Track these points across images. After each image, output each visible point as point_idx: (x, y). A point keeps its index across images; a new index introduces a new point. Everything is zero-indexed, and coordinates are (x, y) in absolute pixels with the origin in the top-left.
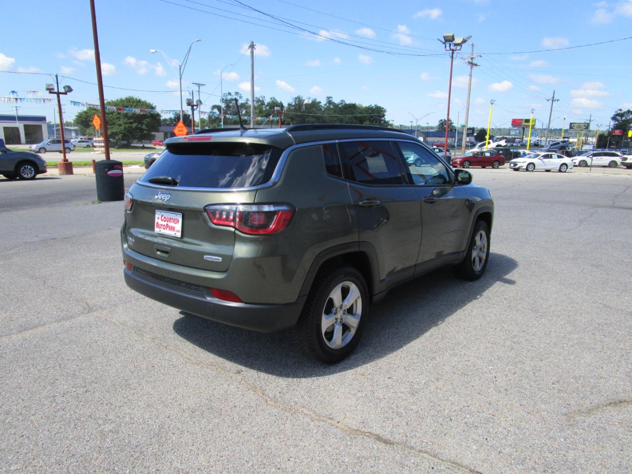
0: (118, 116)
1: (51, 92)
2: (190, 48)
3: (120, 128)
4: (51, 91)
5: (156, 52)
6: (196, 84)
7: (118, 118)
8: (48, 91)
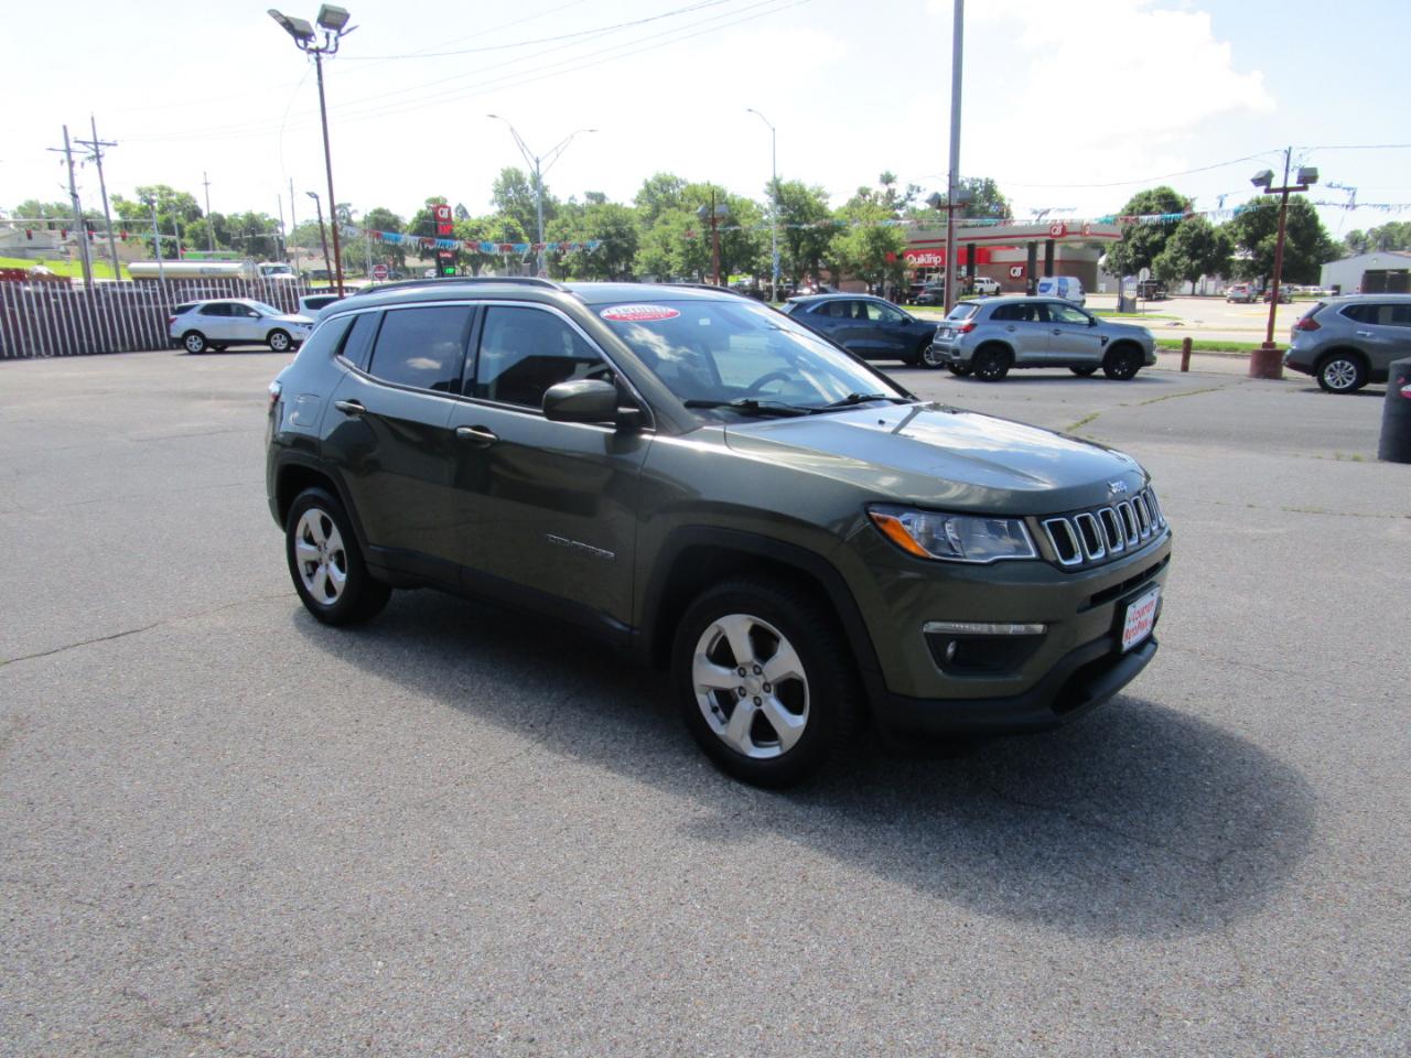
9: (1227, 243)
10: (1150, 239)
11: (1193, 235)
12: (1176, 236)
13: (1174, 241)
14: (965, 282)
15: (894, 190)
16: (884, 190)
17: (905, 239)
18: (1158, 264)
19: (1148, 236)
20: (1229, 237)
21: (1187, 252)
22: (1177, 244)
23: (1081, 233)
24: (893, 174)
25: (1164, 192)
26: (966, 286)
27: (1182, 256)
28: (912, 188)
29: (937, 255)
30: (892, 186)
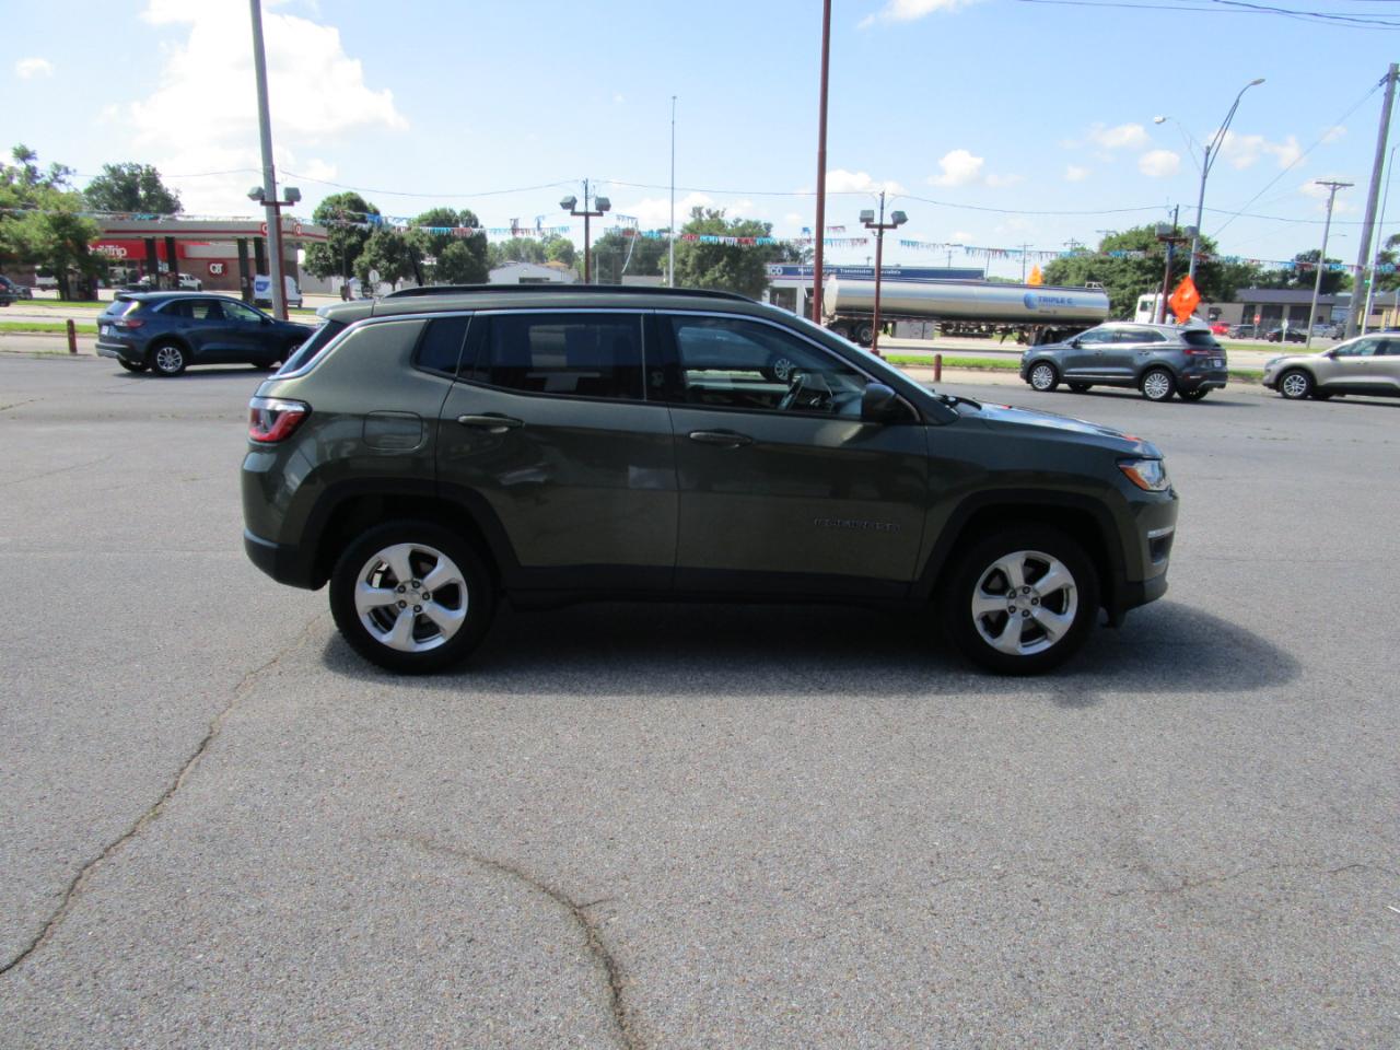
0: (1122, 267)
1: (868, 226)
2: (1238, 101)
3: (1123, 292)
4: (867, 220)
5: (1164, 120)
6: (1326, 184)
7: (1123, 271)
8: (864, 224)
9: (418, 249)
10: (347, 242)
11: (387, 240)
12: (372, 241)
13: (370, 243)
14: (169, 278)
15: (34, 168)
16: (21, 166)
17: (98, 228)
18: (359, 266)
19: (344, 239)
20: (417, 244)
21: (384, 256)
22: (373, 247)
23: (292, 233)
24: (30, 149)
25: (354, 198)
26: (171, 283)
27: (380, 259)
28: (58, 167)
29: (120, 246)
30: (32, 163)
